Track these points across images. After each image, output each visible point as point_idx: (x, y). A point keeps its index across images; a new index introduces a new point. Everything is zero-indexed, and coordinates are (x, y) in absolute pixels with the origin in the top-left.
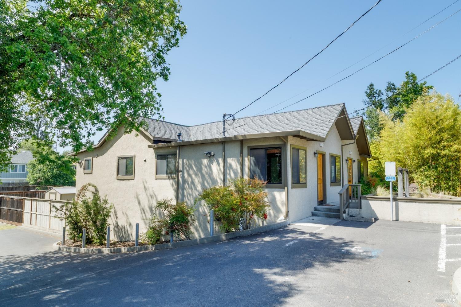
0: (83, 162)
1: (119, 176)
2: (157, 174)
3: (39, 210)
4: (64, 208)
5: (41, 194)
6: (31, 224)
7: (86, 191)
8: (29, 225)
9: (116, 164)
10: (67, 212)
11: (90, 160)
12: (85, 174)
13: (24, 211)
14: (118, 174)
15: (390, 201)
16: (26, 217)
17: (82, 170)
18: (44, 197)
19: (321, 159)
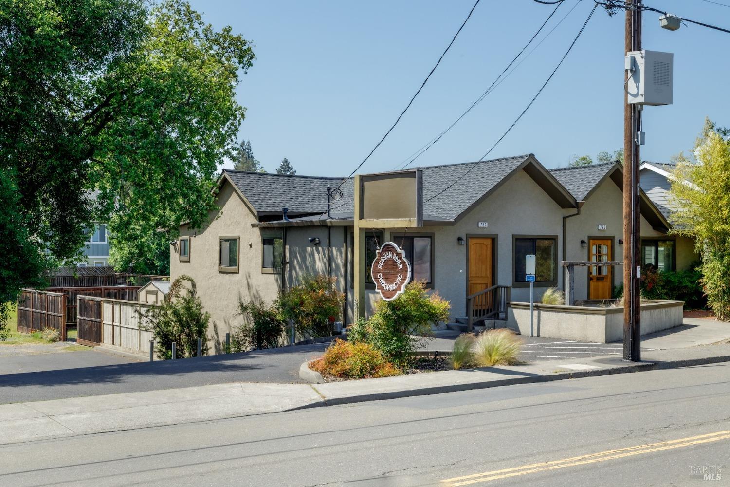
0: (178, 242)
1: (222, 267)
2: (263, 266)
3: (124, 319)
4: (150, 314)
5: (132, 292)
6: (113, 344)
7: (179, 288)
8: (111, 346)
9: (217, 248)
10: (154, 320)
11: (187, 240)
12: (181, 261)
13: (104, 322)
14: (221, 264)
15: (530, 309)
16: (107, 331)
17: (177, 255)
18: (137, 299)
19: (486, 245)
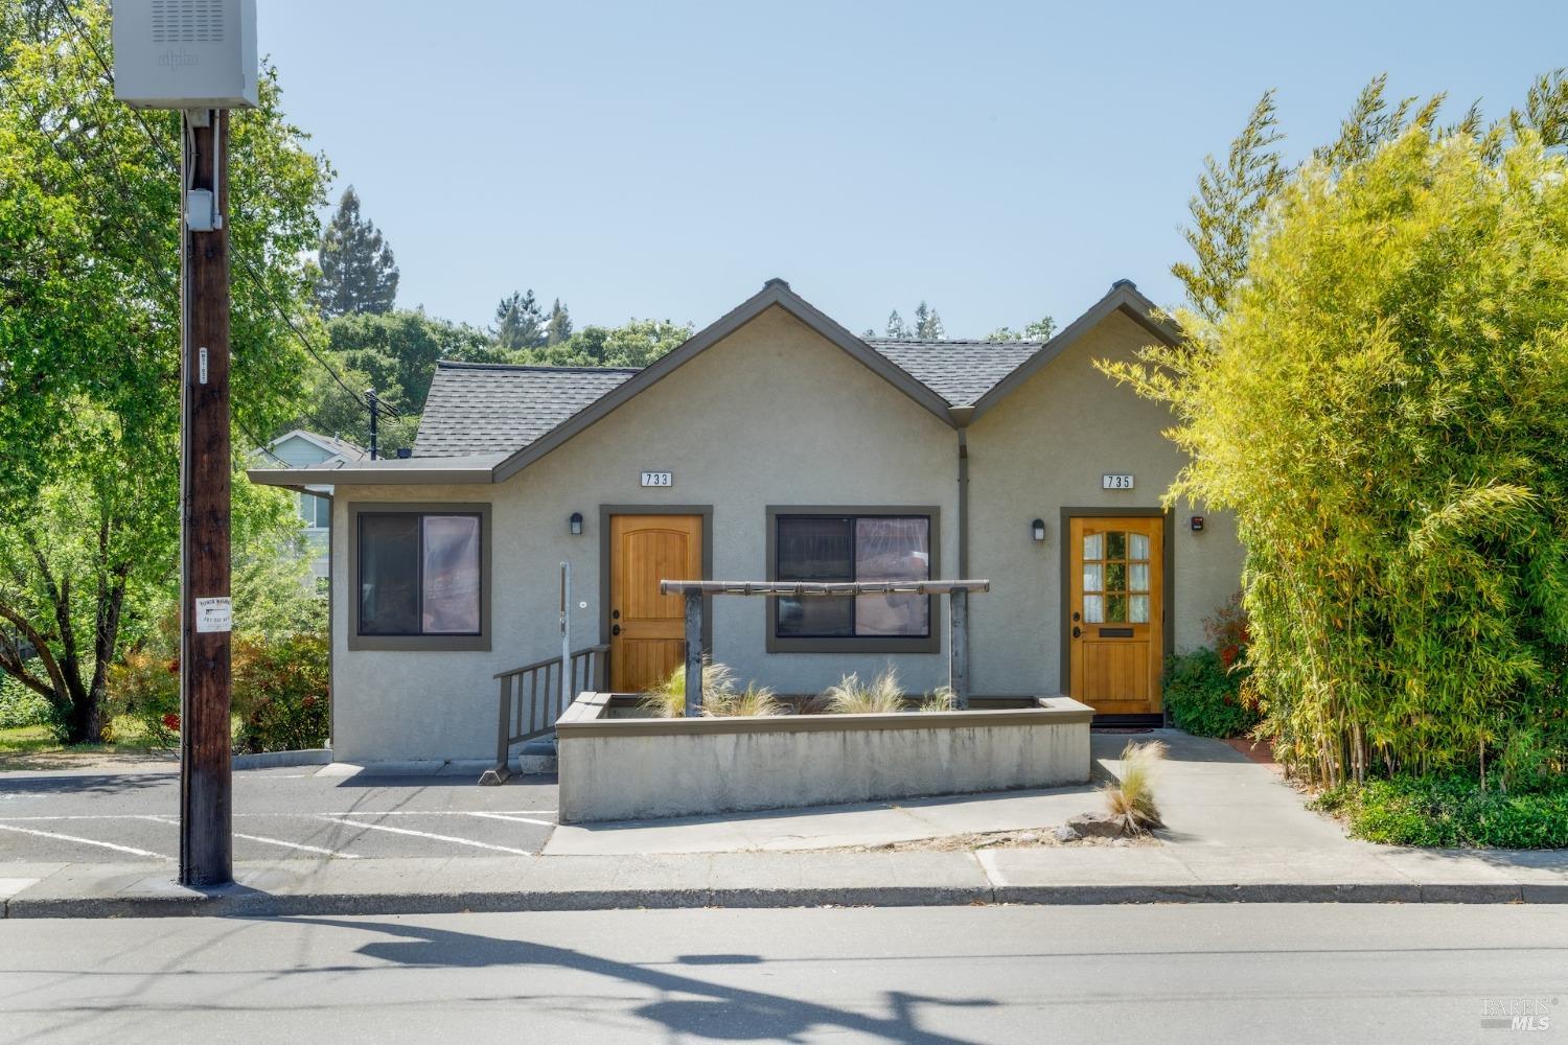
19: (683, 536)
